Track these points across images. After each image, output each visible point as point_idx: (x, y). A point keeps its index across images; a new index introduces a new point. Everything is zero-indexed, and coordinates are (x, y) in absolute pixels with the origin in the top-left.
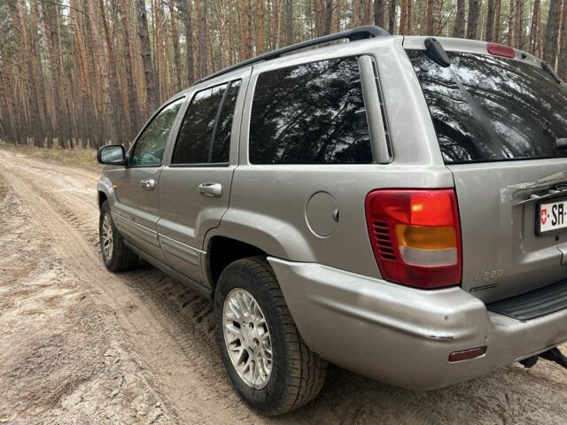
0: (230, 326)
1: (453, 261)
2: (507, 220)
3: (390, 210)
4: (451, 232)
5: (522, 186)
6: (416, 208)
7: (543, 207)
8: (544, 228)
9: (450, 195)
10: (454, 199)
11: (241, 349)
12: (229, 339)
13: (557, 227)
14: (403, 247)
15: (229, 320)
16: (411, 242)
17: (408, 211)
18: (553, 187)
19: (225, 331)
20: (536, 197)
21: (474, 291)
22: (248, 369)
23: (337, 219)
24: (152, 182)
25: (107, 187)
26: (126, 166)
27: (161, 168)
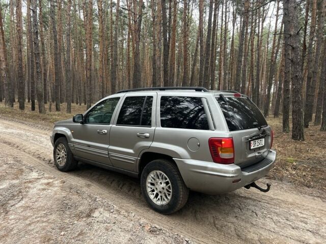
0: (149, 185)
1: (232, 157)
2: (244, 146)
3: (216, 143)
4: (232, 149)
5: (247, 137)
6: (223, 143)
7: (251, 142)
8: (252, 148)
9: (231, 140)
10: (232, 141)
11: (155, 193)
12: (149, 190)
13: (255, 147)
14: (220, 153)
15: (149, 183)
16: (222, 152)
17: (222, 144)
18: (253, 137)
19: (147, 187)
20: (250, 139)
21: (237, 165)
22: (159, 199)
23: (199, 146)
24: (106, 131)
25: (67, 132)
26: (82, 123)
27: (110, 125)
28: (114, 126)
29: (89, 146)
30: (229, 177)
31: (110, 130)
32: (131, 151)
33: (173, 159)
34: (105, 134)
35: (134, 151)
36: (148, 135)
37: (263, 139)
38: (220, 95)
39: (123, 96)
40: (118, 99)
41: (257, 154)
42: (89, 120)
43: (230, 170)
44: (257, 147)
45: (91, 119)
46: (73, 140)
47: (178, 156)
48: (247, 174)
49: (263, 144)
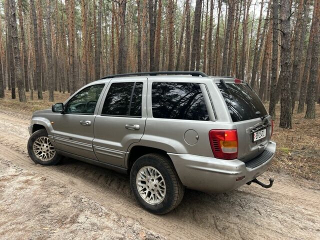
0: (140, 184)
1: (236, 152)
2: (249, 138)
3: (218, 136)
4: (235, 143)
5: (251, 128)
6: (226, 135)
7: (255, 134)
8: (255, 140)
9: (235, 132)
11: (147, 192)
12: (140, 189)
13: (257, 139)
14: (222, 147)
15: (139, 181)
16: (224, 146)
17: (224, 137)
18: (257, 128)
19: (138, 186)
20: (253, 131)
21: (241, 160)
22: (152, 198)
23: (198, 139)
24: (90, 122)
25: (46, 122)
26: (63, 113)
27: (95, 116)
28: (99, 116)
29: (71, 138)
30: (233, 174)
31: (94, 121)
32: (119, 144)
33: (168, 153)
34: (89, 125)
35: (122, 144)
36: (138, 126)
37: (265, 130)
38: (221, 81)
39: (108, 82)
40: (103, 85)
41: (260, 147)
42: (70, 109)
43: (233, 166)
44: (259, 139)
45: (73, 108)
46: (53, 131)
47: (173, 150)
48: (250, 169)
49: (265, 136)
